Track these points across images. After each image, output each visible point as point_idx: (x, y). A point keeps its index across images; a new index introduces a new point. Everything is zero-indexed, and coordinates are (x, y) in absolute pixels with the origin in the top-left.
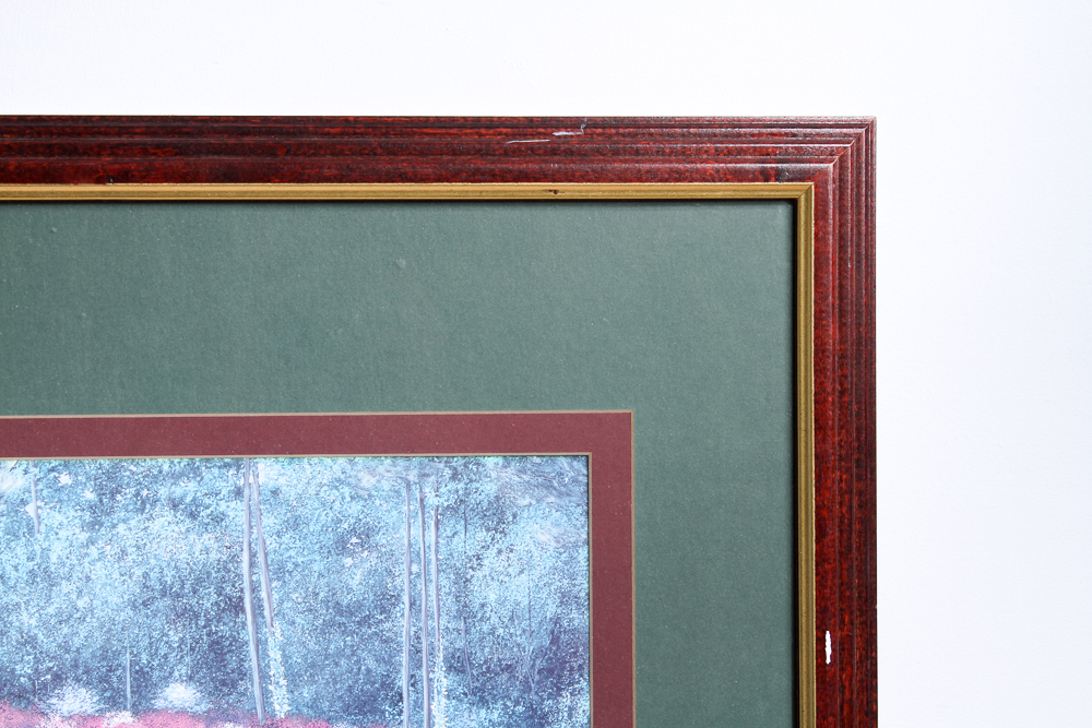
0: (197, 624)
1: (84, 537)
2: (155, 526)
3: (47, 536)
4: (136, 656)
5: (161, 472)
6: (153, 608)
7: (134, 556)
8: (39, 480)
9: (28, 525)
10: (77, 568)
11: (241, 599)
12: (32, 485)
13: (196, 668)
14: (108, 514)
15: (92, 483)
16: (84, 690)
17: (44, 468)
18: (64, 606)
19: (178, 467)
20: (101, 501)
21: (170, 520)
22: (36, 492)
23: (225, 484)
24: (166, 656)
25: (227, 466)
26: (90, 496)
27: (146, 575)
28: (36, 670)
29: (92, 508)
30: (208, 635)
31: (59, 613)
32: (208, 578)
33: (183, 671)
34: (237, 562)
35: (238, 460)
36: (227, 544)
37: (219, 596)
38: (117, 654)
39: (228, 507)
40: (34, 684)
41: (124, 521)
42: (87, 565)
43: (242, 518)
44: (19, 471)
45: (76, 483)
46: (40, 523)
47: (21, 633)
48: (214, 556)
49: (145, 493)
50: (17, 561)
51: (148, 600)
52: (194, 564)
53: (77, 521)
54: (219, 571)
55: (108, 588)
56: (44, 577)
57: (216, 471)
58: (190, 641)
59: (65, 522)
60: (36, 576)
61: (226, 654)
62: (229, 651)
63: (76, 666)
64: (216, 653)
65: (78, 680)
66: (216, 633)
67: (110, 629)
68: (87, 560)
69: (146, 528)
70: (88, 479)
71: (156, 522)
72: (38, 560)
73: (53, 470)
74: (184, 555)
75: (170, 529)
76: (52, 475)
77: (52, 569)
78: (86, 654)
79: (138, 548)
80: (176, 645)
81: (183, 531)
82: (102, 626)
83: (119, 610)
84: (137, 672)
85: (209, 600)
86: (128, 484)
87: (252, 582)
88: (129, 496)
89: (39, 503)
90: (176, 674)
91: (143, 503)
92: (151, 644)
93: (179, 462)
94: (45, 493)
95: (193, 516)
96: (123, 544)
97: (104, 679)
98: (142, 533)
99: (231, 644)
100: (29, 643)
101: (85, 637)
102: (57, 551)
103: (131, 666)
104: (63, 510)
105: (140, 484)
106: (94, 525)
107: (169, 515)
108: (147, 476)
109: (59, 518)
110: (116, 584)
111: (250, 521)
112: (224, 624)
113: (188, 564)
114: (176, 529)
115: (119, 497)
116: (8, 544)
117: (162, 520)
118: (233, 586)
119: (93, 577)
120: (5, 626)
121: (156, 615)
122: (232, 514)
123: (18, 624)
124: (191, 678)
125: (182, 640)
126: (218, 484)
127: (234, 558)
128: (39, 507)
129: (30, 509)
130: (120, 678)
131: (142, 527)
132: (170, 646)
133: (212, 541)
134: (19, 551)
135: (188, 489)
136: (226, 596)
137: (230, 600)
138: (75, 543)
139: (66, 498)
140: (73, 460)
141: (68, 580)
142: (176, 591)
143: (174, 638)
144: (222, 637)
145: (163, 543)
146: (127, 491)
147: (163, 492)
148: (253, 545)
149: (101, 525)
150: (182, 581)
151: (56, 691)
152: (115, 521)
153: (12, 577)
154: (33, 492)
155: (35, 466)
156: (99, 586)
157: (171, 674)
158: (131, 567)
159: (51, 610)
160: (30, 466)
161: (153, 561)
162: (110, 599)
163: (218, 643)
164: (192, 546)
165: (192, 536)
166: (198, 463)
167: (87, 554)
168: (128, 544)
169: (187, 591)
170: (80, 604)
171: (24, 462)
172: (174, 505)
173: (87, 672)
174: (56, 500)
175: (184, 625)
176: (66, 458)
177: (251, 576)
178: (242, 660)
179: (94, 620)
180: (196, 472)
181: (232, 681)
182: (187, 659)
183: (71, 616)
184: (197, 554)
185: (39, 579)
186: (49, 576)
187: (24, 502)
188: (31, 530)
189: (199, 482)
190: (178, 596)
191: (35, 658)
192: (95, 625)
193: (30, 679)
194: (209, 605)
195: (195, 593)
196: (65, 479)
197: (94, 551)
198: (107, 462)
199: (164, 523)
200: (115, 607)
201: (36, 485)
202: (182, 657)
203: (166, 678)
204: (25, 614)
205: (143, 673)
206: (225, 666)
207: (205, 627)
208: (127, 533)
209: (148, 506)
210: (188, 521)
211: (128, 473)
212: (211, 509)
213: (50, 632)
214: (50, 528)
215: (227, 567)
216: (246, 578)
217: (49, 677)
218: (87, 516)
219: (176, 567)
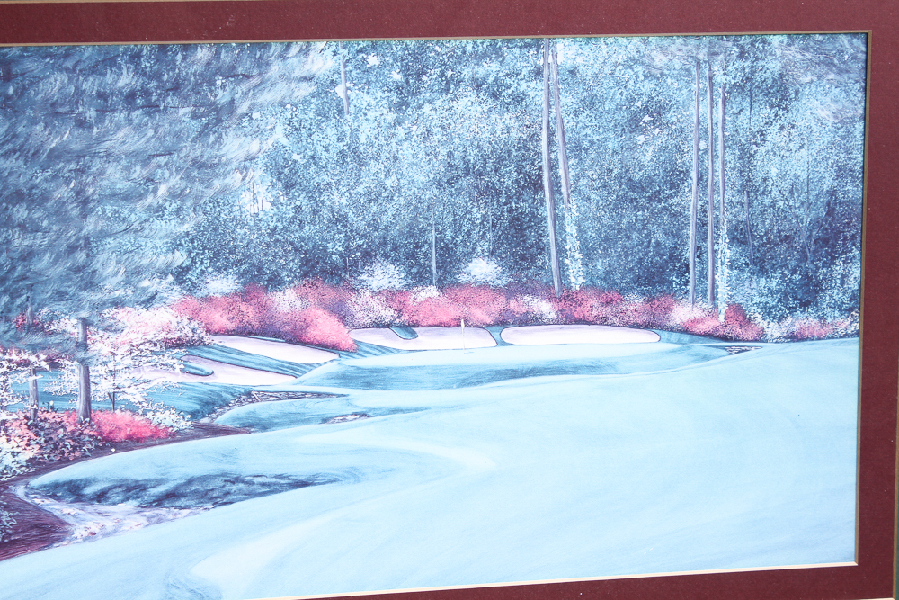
0: (498, 201)
1: (391, 117)
2: (459, 106)
3: (356, 117)
4: (441, 233)
5: (464, 52)
6: (457, 186)
7: (439, 136)
8: (347, 61)
9: (338, 105)
10: (385, 148)
11: (540, 176)
12: (342, 66)
13: (497, 243)
14: (414, 95)
15: (399, 64)
16: (392, 267)
17: (353, 50)
18: (373, 186)
19: (481, 47)
20: (407, 82)
21: (473, 99)
22: (345, 73)
23: (525, 64)
24: (469, 233)
25: (527, 46)
26: (397, 76)
27: (450, 155)
28: (347, 247)
29: (399, 89)
30: (509, 212)
31: (368, 193)
32: (509, 156)
33: (485, 247)
34: (537, 141)
35: (538, 40)
36: (527, 123)
37: (519, 174)
38: (423, 231)
39: (528, 87)
40: (345, 261)
41: (430, 102)
42: (394, 145)
43: (541, 98)
44: (329, 52)
45: (384, 64)
46: (349, 104)
47: (332, 212)
48: (514, 135)
49: (449, 73)
50: (328, 141)
51: (453, 178)
52: (496, 143)
53: (385, 101)
54: (519, 150)
55: (415, 167)
56: (353, 157)
57: (517, 51)
58: (491, 218)
59: (373, 103)
60: (346, 156)
61: (525, 230)
62: (528, 227)
63: (384, 243)
64: (516, 229)
65: (386, 257)
66: (516, 210)
67: (416, 207)
68: (394, 140)
69: (450, 109)
70: (395, 60)
71: (460, 103)
72: (347, 141)
73: (361, 51)
74: (486, 134)
75: (473, 109)
76: (361, 56)
77: (362, 149)
78: (394, 232)
79: (443, 128)
80: (479, 222)
81: (486, 111)
82: (409, 204)
83: (425, 188)
84: (442, 248)
85: (509, 178)
86: (433, 65)
87: (550, 160)
88: (434, 77)
89: (348, 85)
90: (479, 249)
91: (448, 83)
92: (455, 221)
93: (484, 43)
94: (354, 74)
95: (495, 96)
96: (428, 124)
97: (411, 256)
98: (447, 113)
99: (530, 220)
100: (340, 221)
101: (393, 216)
102: (366, 131)
103: (436, 242)
104: (372, 91)
105: (445, 64)
106: (401, 106)
107: (472, 95)
108: (451, 57)
109: (368, 99)
110: (422, 164)
111: (549, 101)
112: (524, 201)
113: (490, 143)
114: (479, 109)
115: (424, 78)
116: (319, 125)
117: (466, 100)
118: (533, 164)
119: (400, 157)
120: (317, 206)
121: (459, 193)
122: (532, 94)
123: (329, 203)
124: (492, 253)
125: (484, 218)
126: (518, 64)
127: (534, 137)
128: (348, 89)
129: (340, 90)
130: (425, 255)
131: (447, 107)
132: (473, 223)
133: (513, 121)
134: (330, 132)
135: (490, 69)
136: (526, 174)
137: (529, 177)
138: (382, 123)
139: (373, 79)
140: (380, 41)
141: (377, 160)
142: (478, 170)
143: (477, 215)
144: (522, 213)
145: (467, 123)
146: (432, 72)
147: (467, 72)
148: (551, 124)
149: (408, 106)
150: (485, 160)
151: (366, 268)
152: (421, 102)
153: (324, 157)
154: (342, 73)
155: (344, 47)
156: (406, 166)
157: (474, 249)
158: (436, 147)
159: (361, 189)
160: (339, 48)
161: (457, 141)
162: (416, 177)
163: (518, 219)
164: (494, 125)
165: (494, 116)
166: (500, 44)
167: (394, 135)
168: (433, 124)
169: (489, 169)
170: (388, 183)
171: (334, 43)
172: (477, 85)
173: (395, 249)
174: (364, 81)
175: (486, 203)
176: (374, 40)
177: (549, 154)
178: (540, 235)
179: (402, 199)
180: (498, 52)
181: (531, 255)
182: (489, 235)
183: (380, 195)
184: (499, 133)
185: (348, 160)
186: (358, 156)
187: (333, 84)
188: (340, 111)
189: (501, 62)
190: (481, 174)
191: (346, 236)
192: (402, 203)
193: (341, 256)
194: (510, 182)
195: (496, 171)
196: (373, 60)
197: (401, 132)
198: (413, 43)
199: (467, 103)
200: (421, 185)
201: (345, 66)
202: (484, 233)
203: (469, 254)
204: (336, 193)
205: (448, 249)
206: (524, 241)
207: (505, 204)
208: (432, 113)
209: (452, 86)
210: (490, 101)
211: (433, 54)
212: (512, 89)
213: (360, 211)
214: (358, 109)
215: (527, 146)
216: (545, 156)
217: (359, 254)
218: (395, 97)
219: (479, 146)
